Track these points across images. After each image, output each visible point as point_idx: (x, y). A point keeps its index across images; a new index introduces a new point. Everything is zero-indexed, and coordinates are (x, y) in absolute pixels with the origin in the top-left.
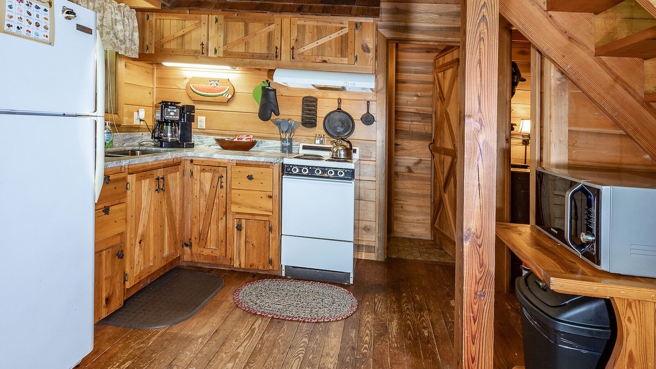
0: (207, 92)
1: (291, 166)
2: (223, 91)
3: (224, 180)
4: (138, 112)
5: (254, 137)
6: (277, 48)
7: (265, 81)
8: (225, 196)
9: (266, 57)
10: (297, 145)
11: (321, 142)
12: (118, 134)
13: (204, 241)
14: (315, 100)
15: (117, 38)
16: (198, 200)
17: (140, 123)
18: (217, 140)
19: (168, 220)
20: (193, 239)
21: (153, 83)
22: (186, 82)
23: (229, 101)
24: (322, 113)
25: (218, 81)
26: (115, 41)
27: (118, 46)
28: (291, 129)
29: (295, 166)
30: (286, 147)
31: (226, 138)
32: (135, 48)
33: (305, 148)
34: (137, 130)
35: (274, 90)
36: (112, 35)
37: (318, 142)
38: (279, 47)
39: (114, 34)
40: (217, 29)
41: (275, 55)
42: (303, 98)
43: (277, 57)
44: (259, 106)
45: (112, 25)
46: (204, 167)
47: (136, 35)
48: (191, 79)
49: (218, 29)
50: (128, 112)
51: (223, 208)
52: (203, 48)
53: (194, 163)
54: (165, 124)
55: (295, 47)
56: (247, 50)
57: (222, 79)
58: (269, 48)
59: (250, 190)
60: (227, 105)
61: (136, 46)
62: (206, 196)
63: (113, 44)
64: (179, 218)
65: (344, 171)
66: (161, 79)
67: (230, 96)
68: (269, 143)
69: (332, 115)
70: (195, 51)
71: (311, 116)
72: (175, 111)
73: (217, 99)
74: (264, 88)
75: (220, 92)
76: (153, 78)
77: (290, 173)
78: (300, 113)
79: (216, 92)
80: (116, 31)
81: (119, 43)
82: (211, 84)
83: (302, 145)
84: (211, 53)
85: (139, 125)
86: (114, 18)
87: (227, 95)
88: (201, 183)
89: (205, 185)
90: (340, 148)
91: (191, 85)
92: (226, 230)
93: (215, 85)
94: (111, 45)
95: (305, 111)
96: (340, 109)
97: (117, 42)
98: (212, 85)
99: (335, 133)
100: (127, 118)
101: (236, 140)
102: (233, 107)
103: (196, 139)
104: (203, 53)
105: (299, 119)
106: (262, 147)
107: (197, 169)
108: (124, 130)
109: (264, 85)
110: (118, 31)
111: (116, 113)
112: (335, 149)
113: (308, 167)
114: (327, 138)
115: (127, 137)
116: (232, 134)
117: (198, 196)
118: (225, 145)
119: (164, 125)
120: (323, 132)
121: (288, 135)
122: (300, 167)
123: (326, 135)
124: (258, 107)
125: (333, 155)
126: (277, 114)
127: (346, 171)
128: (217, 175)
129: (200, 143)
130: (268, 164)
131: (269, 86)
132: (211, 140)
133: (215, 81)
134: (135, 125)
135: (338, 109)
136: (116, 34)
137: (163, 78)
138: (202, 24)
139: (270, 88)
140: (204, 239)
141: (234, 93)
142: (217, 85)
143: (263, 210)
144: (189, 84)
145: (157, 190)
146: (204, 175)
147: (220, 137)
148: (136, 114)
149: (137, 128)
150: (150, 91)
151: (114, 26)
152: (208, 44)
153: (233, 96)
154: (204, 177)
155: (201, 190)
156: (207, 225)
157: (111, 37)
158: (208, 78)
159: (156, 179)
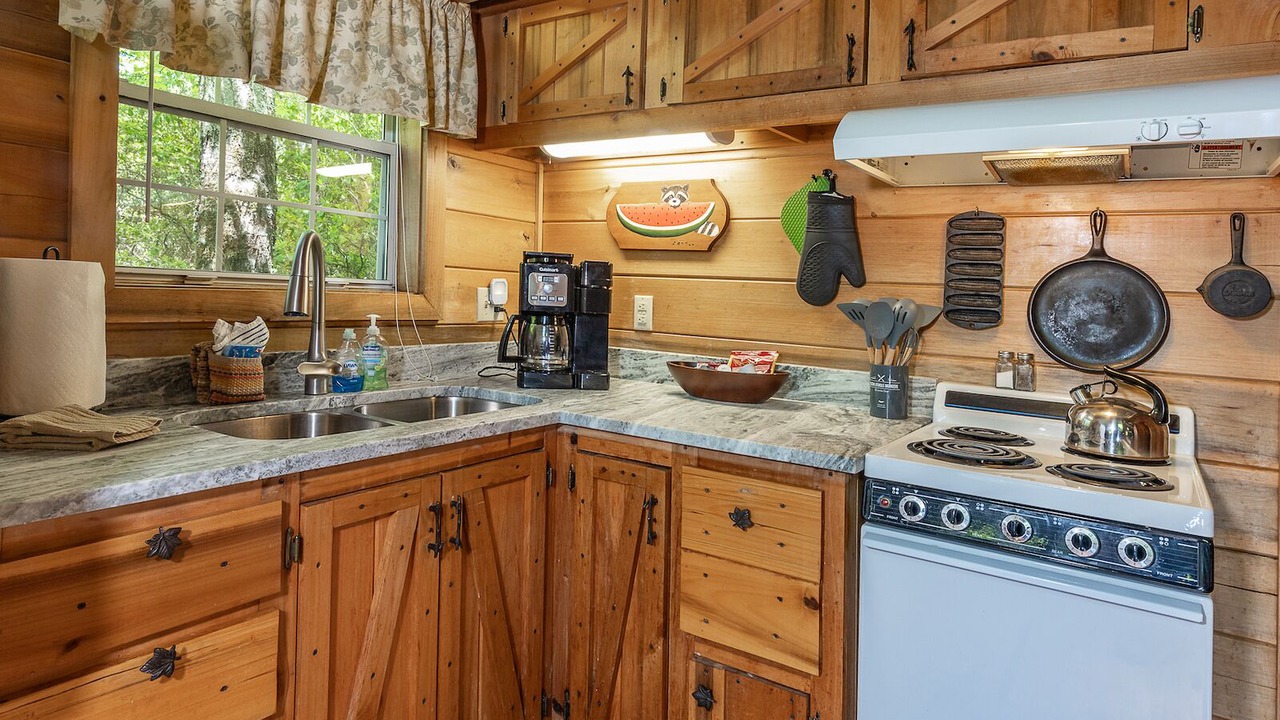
0: (658, 225)
1: (896, 491)
2: (698, 216)
3: (660, 511)
4: (489, 287)
5: (781, 357)
6: (852, 41)
7: (820, 173)
8: (661, 568)
9: (814, 82)
10: (928, 389)
11: (1021, 381)
12: (423, 347)
13: (602, 710)
14: (995, 226)
15: (401, 79)
16: (587, 570)
17: (495, 316)
18: (674, 366)
19: (485, 636)
20: (573, 694)
21: (537, 210)
22: (608, 198)
23: (714, 247)
24: (1023, 269)
25: (686, 188)
26: (397, 87)
27: (406, 103)
28: (905, 332)
29: (912, 488)
30: (882, 396)
31: (701, 361)
32: (467, 110)
33: (954, 399)
34: (488, 336)
35: (850, 202)
36: (387, 70)
37: (1005, 378)
38: (859, 37)
39: (397, 68)
40: (667, 20)
41: (845, 68)
42: (950, 223)
43: (851, 73)
44: (800, 257)
45: (391, 41)
46: (604, 463)
47: (470, 73)
48: (619, 192)
49: (671, 16)
50: (460, 286)
51: (655, 612)
52: (628, 84)
53: (581, 445)
54: (534, 319)
55: (920, 21)
56: (754, 70)
57: (693, 182)
58: (824, 49)
59: (741, 563)
60: (708, 260)
61: (470, 105)
62: (610, 557)
63: (389, 94)
64: (530, 623)
65: (1153, 544)
66: (554, 198)
67: (716, 232)
68: (830, 378)
69: (1065, 279)
70: (610, 98)
71: (981, 286)
72: (556, 280)
73: (682, 243)
74: (814, 197)
75: (689, 221)
76: (537, 197)
77: (889, 519)
78: (936, 273)
79: (679, 223)
80: (403, 62)
81: (409, 92)
82: (667, 200)
83: (942, 389)
84: (653, 99)
85: (493, 323)
86: (399, 23)
87: (709, 227)
88: (596, 513)
89: (609, 519)
90: (1109, 414)
91: (618, 206)
92: (665, 689)
93: (678, 202)
94: (385, 99)
95: (958, 269)
96: (1102, 252)
97: (402, 90)
98: (671, 202)
99: (1077, 346)
100: (457, 304)
101: (725, 368)
102: (727, 263)
103: (627, 360)
104: (629, 101)
105: (932, 298)
106: (807, 390)
107: (587, 468)
108: (445, 337)
109: (815, 187)
110: (409, 61)
111: (420, 291)
112: (1083, 415)
113: (970, 500)
114: (1043, 364)
115: (452, 355)
116: (720, 345)
117: (588, 557)
118: (694, 382)
119: (529, 322)
120: (1025, 344)
121: (891, 353)
122: (936, 497)
123: (1041, 356)
124: (797, 258)
125: (1073, 439)
126: (859, 281)
127: (1163, 541)
128: (640, 495)
129: (638, 372)
130: (808, 472)
131: (833, 188)
132: (659, 361)
133: (676, 188)
134: (480, 323)
135: (1093, 253)
136: (402, 69)
137: (558, 195)
138: (630, 11)
139: (834, 194)
140: (602, 702)
141: (728, 219)
142: (683, 199)
143: (785, 651)
144: (612, 204)
145: (431, 547)
146: (607, 489)
147: (683, 357)
148: (483, 291)
149: (485, 330)
150: (529, 230)
151: (398, 47)
152: (643, 70)
153: (726, 229)
154: (607, 495)
155: (597, 535)
156: (612, 660)
157: (385, 75)
158: (660, 183)
159: (432, 509)
